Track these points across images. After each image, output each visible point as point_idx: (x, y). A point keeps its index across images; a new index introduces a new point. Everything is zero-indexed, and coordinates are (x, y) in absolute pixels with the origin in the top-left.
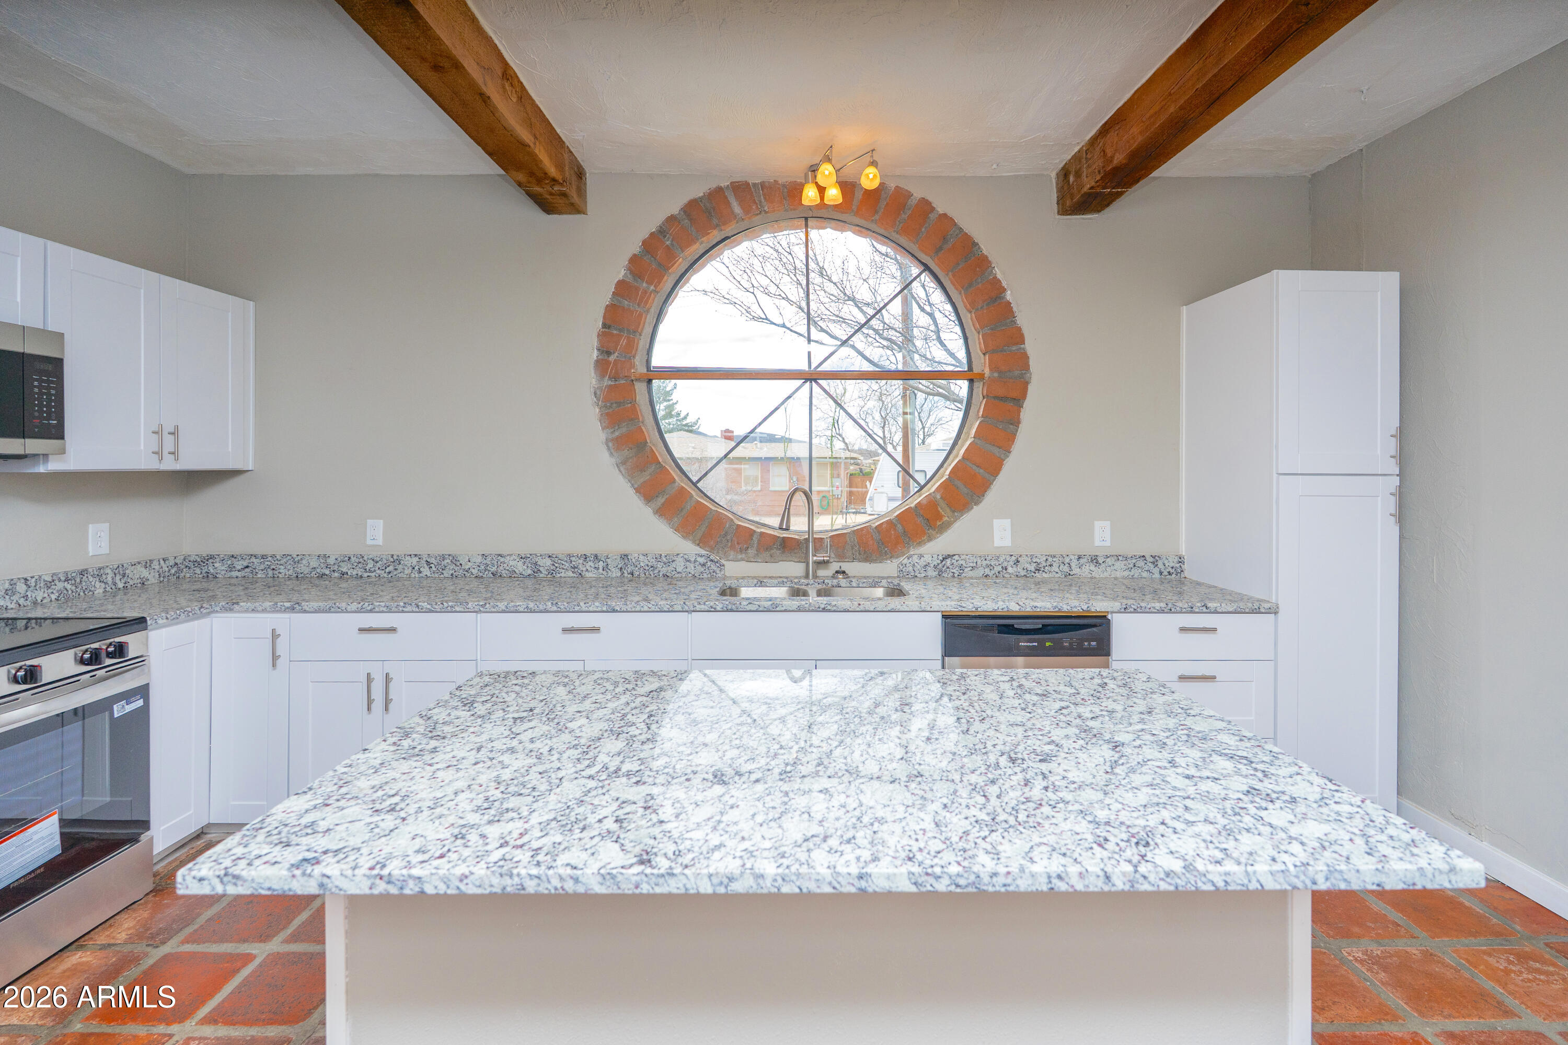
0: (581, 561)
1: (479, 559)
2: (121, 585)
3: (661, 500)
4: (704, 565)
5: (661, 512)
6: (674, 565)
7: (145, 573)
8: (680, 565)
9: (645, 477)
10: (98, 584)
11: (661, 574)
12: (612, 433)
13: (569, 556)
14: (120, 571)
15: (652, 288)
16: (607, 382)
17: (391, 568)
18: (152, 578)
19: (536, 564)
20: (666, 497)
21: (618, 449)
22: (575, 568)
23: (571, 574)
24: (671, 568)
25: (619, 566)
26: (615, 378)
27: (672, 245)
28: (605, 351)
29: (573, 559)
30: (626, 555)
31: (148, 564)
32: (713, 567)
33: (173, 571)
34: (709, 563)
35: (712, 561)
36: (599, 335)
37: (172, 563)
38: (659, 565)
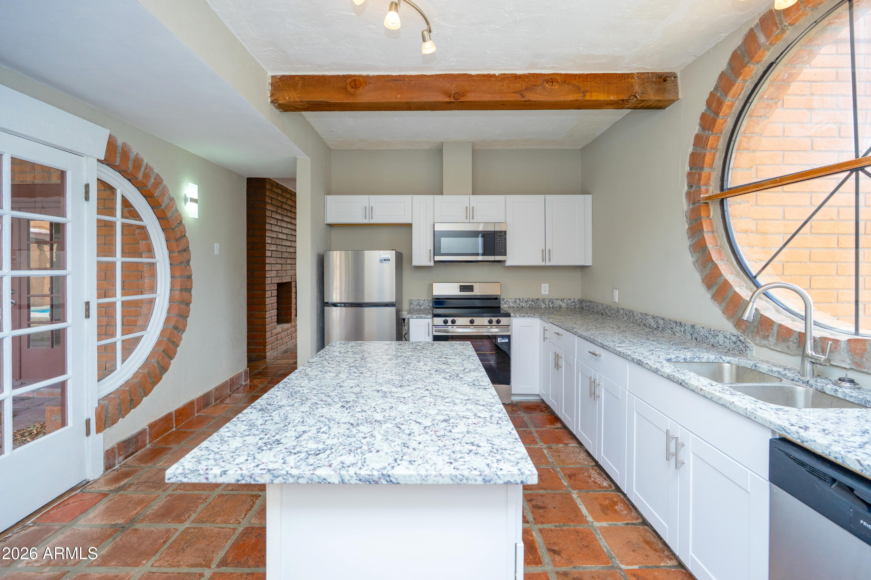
0: (674, 325)
1: (639, 315)
2: (551, 306)
3: (715, 289)
4: (735, 343)
5: (715, 297)
6: (717, 338)
7: (561, 303)
8: (721, 339)
9: (707, 272)
10: (543, 304)
11: (711, 343)
12: (692, 240)
13: (670, 320)
14: (551, 301)
15: (710, 132)
16: (692, 207)
17: (617, 314)
18: (564, 305)
19: (658, 322)
20: (717, 287)
21: (694, 252)
22: (672, 328)
23: (670, 332)
24: (716, 341)
25: (691, 332)
26: (694, 203)
27: (721, 95)
28: (690, 186)
29: (671, 322)
30: (694, 326)
31: (562, 300)
32: (741, 346)
33: (573, 304)
34: (738, 342)
35: (740, 341)
36: (687, 176)
37: (573, 301)
38: (710, 336)
